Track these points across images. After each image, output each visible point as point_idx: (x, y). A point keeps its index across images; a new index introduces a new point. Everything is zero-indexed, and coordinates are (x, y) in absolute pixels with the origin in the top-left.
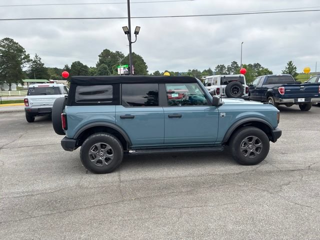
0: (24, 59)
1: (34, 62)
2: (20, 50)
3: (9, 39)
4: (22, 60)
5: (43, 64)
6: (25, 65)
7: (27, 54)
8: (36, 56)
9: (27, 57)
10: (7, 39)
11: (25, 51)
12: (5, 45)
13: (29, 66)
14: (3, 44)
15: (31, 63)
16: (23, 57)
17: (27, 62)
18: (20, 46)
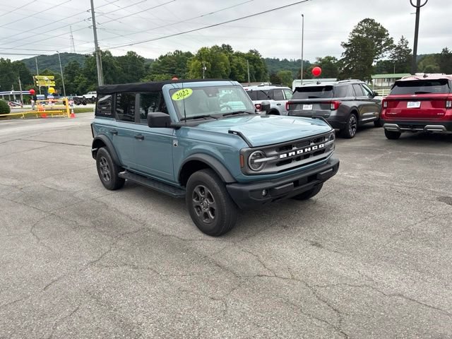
0: (385, 45)
1: (397, 49)
2: (381, 33)
3: (368, 19)
4: (382, 47)
6: (385, 54)
7: (390, 37)
8: (402, 40)
9: (390, 41)
10: (366, 21)
11: (388, 34)
12: (363, 29)
13: (389, 54)
14: (361, 28)
15: (393, 51)
16: (383, 43)
17: (389, 49)
18: (382, 27)
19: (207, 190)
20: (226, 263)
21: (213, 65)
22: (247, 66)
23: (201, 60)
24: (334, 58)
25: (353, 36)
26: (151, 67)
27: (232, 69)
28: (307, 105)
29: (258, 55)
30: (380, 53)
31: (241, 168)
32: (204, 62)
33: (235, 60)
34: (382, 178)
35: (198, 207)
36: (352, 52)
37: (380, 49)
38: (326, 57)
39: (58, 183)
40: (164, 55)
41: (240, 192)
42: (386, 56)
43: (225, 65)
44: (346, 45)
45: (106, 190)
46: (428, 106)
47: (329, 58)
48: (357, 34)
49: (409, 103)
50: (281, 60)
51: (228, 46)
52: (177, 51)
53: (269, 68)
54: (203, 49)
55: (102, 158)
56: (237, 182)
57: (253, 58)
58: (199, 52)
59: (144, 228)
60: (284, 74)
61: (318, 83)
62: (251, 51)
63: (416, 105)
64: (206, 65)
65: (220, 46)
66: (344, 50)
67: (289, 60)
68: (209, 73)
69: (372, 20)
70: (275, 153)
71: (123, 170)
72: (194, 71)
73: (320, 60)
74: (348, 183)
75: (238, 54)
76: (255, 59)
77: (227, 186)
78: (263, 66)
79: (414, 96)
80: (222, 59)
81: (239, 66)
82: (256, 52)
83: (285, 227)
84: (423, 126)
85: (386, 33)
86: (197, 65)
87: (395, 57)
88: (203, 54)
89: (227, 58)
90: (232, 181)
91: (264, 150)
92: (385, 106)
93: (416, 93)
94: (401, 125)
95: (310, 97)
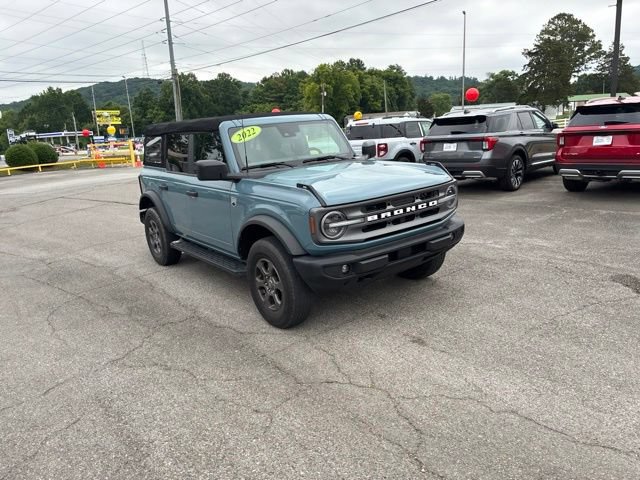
0: (589, 52)
1: (608, 56)
2: (583, 34)
3: (564, 15)
4: (584, 55)
5: (627, 59)
6: (589, 65)
7: (596, 39)
9: (597, 46)
10: (560, 16)
11: (594, 35)
12: (556, 30)
13: (595, 65)
14: (554, 27)
15: (602, 60)
16: (586, 48)
17: (595, 57)
18: (585, 26)
19: (271, 266)
20: (289, 365)
21: (336, 89)
22: (384, 88)
23: (318, 81)
24: (513, 73)
25: (542, 39)
26: (250, 94)
27: (363, 93)
28: (449, 145)
29: (401, 72)
30: (582, 64)
31: (312, 234)
32: (323, 85)
33: (368, 81)
34: (540, 248)
35: (262, 288)
36: (538, 63)
37: (583, 57)
38: (501, 73)
39: (97, 256)
40: (268, 76)
41: (310, 267)
42: (592, 68)
43: (354, 89)
44: (530, 54)
45: (157, 265)
46: (623, 142)
47: (506, 74)
48: (546, 36)
49: (595, 138)
50: (435, 78)
51: (358, 61)
52: (286, 70)
53: (418, 90)
54: (322, 67)
55: (151, 222)
56: (307, 255)
57: (394, 77)
58: (316, 70)
59: (195, 316)
60: (439, 99)
61: (465, 112)
62: (392, 67)
63: (606, 141)
64: (326, 89)
65: (346, 61)
66: (527, 61)
67: (448, 78)
68: (332, 100)
69: (570, 16)
70: (360, 213)
71: (178, 238)
72: (309, 98)
73: (492, 76)
74: (489, 255)
75: (372, 73)
76: (397, 78)
77: (295, 260)
78: (408, 88)
79: (603, 127)
80: (349, 80)
81: (373, 89)
82: (399, 69)
83: (383, 317)
84: (616, 172)
85: (591, 34)
86: (313, 88)
87: (604, 68)
88: (322, 74)
89: (356, 78)
90: (300, 252)
91: (344, 210)
92: (562, 143)
93: (606, 124)
94: (584, 171)
95: (453, 133)
